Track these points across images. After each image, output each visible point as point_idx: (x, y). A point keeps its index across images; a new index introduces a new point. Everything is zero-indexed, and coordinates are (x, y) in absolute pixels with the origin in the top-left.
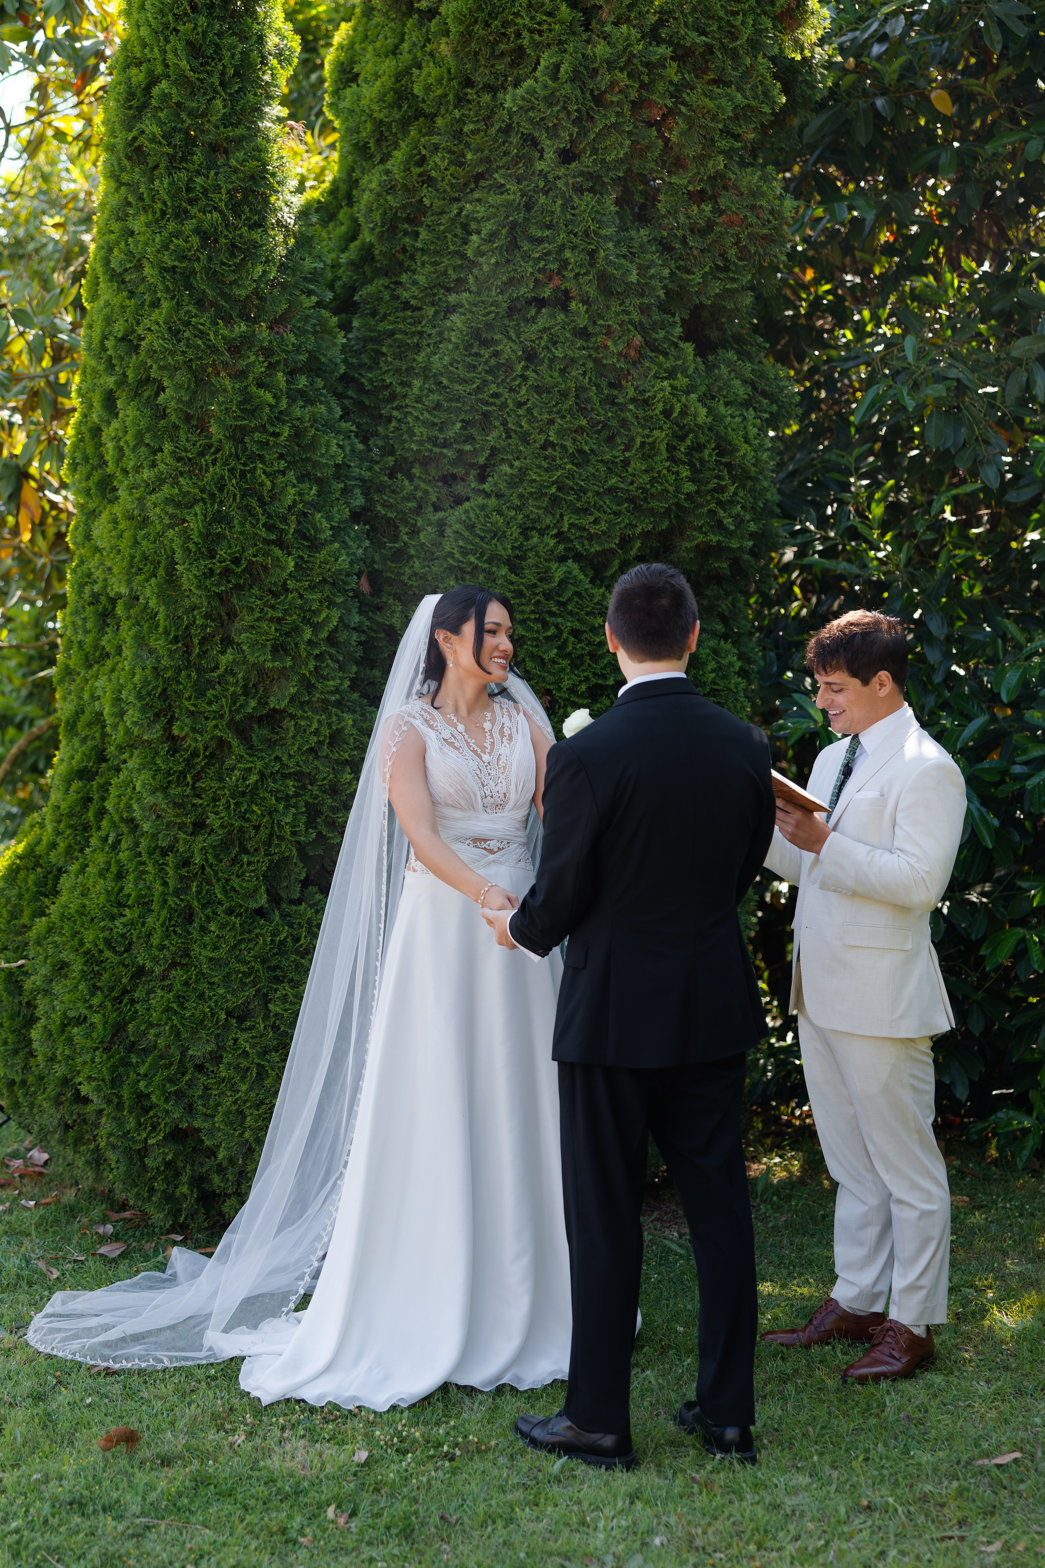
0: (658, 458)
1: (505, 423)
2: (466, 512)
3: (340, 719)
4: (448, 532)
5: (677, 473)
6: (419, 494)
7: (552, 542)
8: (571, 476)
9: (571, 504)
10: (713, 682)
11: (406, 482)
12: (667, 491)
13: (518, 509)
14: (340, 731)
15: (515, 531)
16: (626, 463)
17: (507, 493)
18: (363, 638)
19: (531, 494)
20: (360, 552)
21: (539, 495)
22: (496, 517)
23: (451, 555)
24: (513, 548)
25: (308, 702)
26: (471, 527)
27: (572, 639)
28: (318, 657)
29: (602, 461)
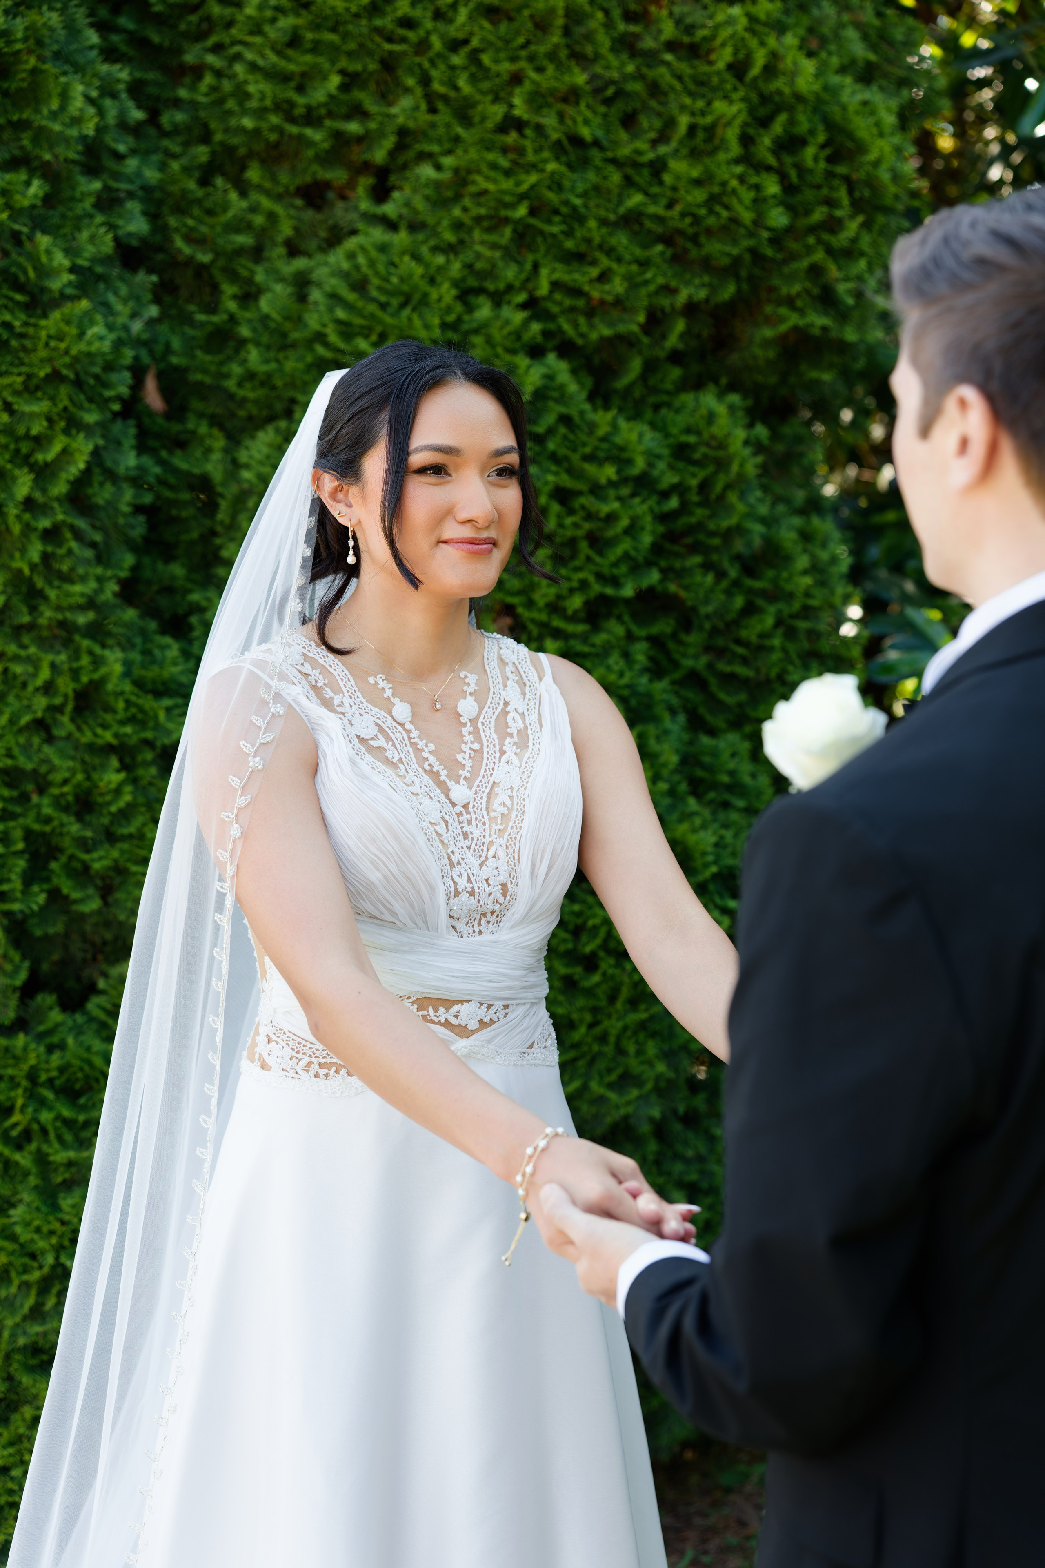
0: (722, 156)
1: (425, 81)
2: (351, 256)
3: (97, 662)
4: (316, 295)
5: (757, 188)
6: (259, 220)
7: (518, 317)
8: (556, 185)
9: (553, 242)
10: (807, 595)
11: (233, 196)
12: (735, 221)
13: (450, 249)
14: (97, 685)
15: (446, 292)
16: (658, 168)
17: (431, 220)
18: (148, 499)
19: (478, 219)
20: (137, 326)
21: (495, 223)
22: (408, 264)
23: (320, 337)
24: (444, 326)
25: (31, 627)
26: (360, 286)
27: (555, 507)
28: (51, 535)
29: (614, 161)
